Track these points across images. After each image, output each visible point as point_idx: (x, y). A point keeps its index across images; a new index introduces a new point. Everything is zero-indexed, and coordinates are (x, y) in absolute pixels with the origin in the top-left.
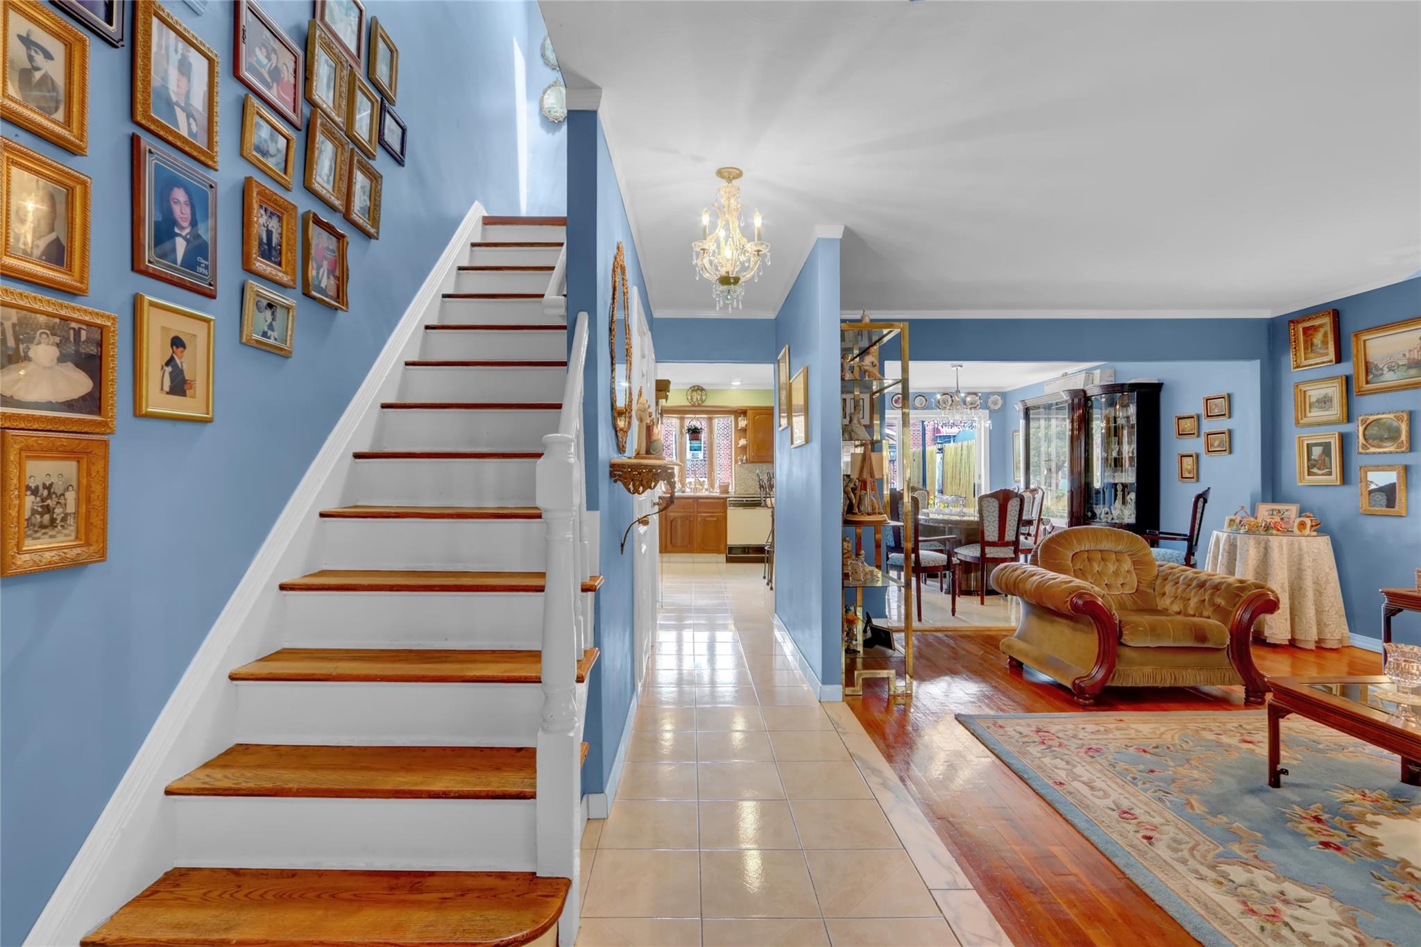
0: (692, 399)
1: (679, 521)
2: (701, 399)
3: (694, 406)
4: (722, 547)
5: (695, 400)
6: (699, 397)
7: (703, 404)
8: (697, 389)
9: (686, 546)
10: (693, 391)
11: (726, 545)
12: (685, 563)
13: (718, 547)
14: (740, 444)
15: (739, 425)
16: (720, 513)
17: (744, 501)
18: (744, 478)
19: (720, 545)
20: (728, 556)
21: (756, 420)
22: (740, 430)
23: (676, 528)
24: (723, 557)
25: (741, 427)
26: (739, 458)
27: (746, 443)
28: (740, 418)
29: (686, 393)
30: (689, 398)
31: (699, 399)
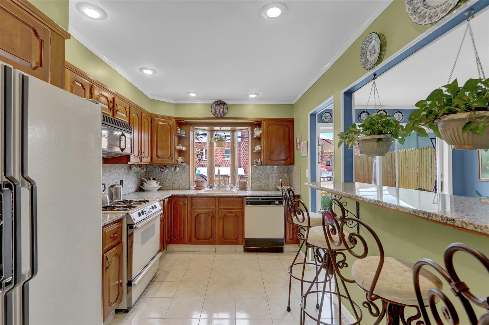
0: (215, 112)
1: (202, 216)
2: (223, 112)
3: (217, 118)
4: (240, 239)
5: (218, 113)
6: (221, 110)
7: (225, 116)
8: (220, 103)
9: (208, 239)
10: (216, 105)
11: (244, 238)
12: (209, 252)
13: (237, 239)
14: (255, 150)
15: (255, 135)
16: (239, 211)
17: (260, 199)
18: (258, 177)
19: (239, 238)
20: (245, 247)
21: (269, 130)
22: (256, 138)
23: (200, 223)
24: (241, 248)
25: (256, 136)
26: (254, 161)
27: (262, 148)
28: (256, 129)
29: (211, 107)
30: (213, 111)
31: (221, 112)
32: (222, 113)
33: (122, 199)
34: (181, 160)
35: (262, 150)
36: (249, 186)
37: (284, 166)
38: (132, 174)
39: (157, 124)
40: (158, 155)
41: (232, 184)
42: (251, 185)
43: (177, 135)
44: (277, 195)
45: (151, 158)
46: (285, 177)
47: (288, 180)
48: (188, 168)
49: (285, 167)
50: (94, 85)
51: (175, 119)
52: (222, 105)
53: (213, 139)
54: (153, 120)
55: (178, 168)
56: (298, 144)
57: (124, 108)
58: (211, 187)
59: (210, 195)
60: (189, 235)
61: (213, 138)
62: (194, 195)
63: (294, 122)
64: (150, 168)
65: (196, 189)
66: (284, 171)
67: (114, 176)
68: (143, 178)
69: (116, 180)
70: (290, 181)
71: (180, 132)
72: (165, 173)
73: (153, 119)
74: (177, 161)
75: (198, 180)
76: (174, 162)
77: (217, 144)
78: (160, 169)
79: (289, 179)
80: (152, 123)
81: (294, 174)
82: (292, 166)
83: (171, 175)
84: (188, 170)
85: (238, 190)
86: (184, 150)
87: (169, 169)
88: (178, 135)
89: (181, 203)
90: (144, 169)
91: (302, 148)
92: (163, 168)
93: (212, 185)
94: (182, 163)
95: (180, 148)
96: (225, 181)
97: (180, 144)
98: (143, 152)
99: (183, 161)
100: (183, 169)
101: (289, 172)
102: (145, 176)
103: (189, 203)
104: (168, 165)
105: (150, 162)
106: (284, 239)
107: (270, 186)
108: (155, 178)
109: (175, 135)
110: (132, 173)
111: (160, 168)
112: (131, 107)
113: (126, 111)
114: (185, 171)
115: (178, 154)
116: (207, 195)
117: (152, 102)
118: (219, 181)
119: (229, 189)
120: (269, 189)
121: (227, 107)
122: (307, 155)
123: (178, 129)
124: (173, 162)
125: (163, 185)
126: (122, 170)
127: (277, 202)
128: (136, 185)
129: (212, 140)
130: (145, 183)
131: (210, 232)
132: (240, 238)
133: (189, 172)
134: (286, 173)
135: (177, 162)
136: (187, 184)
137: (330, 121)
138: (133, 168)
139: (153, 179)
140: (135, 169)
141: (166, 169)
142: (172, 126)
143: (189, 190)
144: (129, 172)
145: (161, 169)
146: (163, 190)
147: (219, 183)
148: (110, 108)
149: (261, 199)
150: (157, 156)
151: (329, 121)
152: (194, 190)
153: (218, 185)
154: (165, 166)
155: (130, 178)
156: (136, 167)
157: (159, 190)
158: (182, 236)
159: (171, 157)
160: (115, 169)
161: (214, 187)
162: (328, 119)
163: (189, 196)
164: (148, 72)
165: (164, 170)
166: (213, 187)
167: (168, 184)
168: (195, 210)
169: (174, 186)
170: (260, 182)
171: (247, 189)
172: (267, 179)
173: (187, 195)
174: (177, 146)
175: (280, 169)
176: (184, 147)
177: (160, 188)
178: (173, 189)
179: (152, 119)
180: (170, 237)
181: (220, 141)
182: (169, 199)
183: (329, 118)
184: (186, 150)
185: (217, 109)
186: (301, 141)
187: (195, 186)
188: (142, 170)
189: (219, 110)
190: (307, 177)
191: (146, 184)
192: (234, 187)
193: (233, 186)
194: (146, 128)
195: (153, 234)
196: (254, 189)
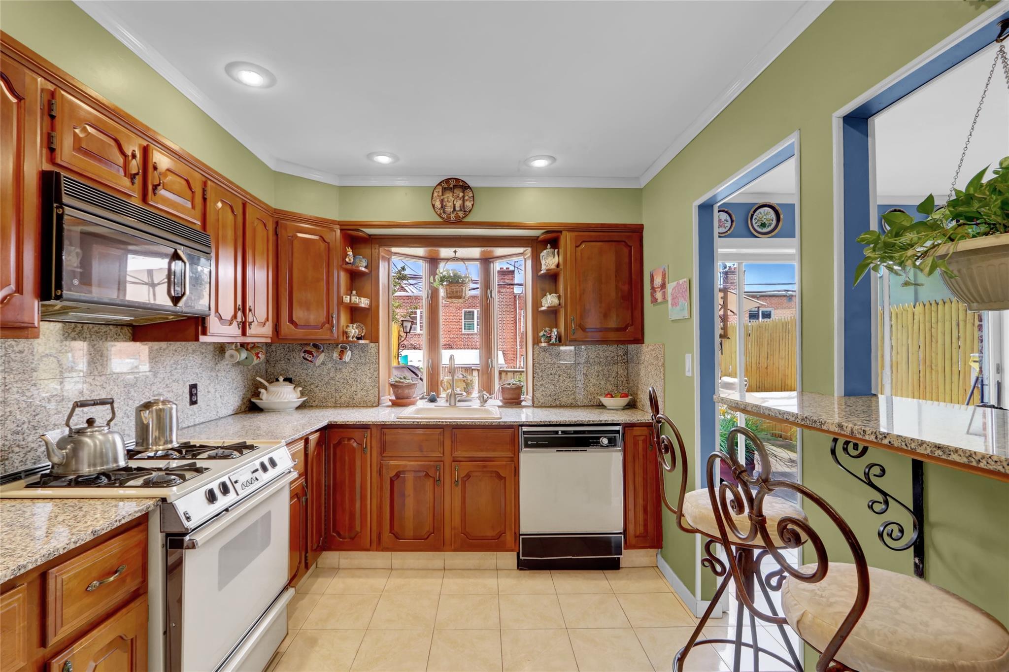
0: (443, 207)
1: (409, 477)
2: (463, 207)
3: (447, 223)
4: (509, 537)
5: (449, 209)
6: (458, 203)
7: (467, 219)
8: (454, 186)
9: (426, 537)
10: (444, 190)
11: (517, 534)
12: (427, 571)
13: (500, 536)
14: (543, 305)
15: (543, 267)
16: (504, 463)
17: (560, 433)
18: (551, 374)
19: (505, 533)
20: (521, 558)
21: (579, 254)
22: (544, 276)
23: (403, 495)
24: (509, 559)
25: (547, 270)
26: (541, 334)
27: (562, 301)
28: (545, 251)
29: (432, 196)
30: (438, 204)
31: (458, 208)
32: (461, 210)
33: (177, 441)
34: (357, 331)
35: (563, 304)
36: (527, 398)
37: (614, 347)
38: (229, 366)
39: (292, 237)
40: (294, 319)
41: (485, 392)
42: (533, 394)
43: (344, 266)
44: (604, 422)
45: (276, 325)
46: (617, 373)
47: (624, 381)
48: (373, 351)
49: (619, 349)
50: (63, 92)
51: (338, 226)
52: (461, 190)
53: (437, 280)
54: (281, 227)
55: (349, 353)
56: (658, 288)
57: (184, 183)
58: (432, 400)
59: (429, 422)
60: (374, 528)
61: (437, 277)
62: (387, 423)
63: (642, 232)
64: (279, 352)
65: (395, 404)
66: (616, 358)
67: (169, 374)
68: (258, 379)
69: (174, 384)
70: (631, 385)
71: (352, 260)
72: (315, 364)
73: (281, 223)
74: (345, 333)
75: (400, 382)
76: (338, 336)
77: (447, 291)
78: (303, 355)
79: (628, 377)
80: (276, 234)
81: (642, 367)
82: (638, 346)
83: (333, 370)
84: (375, 357)
85: (499, 407)
86: (363, 305)
87: (327, 355)
88: (349, 267)
89: (355, 445)
90: (260, 355)
91: (669, 299)
92: (310, 353)
93: (434, 393)
94: (359, 338)
95: (353, 302)
96: (467, 384)
97: (354, 292)
98: (250, 310)
99: (362, 335)
100: (362, 355)
101: (627, 361)
102: (267, 372)
103: (373, 443)
104: (323, 345)
105: (271, 336)
106: (623, 536)
107: (581, 396)
108: (291, 377)
109: (341, 266)
110: (227, 365)
111: (304, 352)
112: (209, 182)
113: (193, 192)
114: (367, 360)
115: (349, 317)
116: (421, 422)
117: (279, 178)
118: (452, 385)
119: (476, 404)
120: (579, 403)
121: (472, 195)
122: (687, 316)
123: (348, 253)
124: (335, 335)
125: (313, 393)
126: (196, 357)
127: (605, 441)
128: (239, 397)
129: (434, 280)
130: (263, 391)
131: (430, 518)
132: (508, 533)
133: (377, 361)
134: (620, 364)
135: (345, 338)
136: (372, 391)
137: (729, 232)
138: (228, 353)
139: (284, 380)
140: (235, 355)
141: (319, 355)
142: (331, 244)
143: (376, 406)
144: (217, 364)
145: (306, 355)
146: (312, 406)
147: (453, 389)
148: (131, 175)
149: (563, 432)
150: (291, 321)
151: (727, 234)
152: (388, 406)
153: (451, 395)
154: (315, 346)
155: (220, 378)
156: (236, 350)
157: (301, 407)
158: (358, 529)
159: (328, 323)
160: (174, 354)
161: (441, 398)
162: (725, 228)
163: (374, 424)
164: (251, 78)
165: (313, 356)
166: (438, 399)
167: (324, 393)
168: (392, 463)
169: (340, 397)
170: (556, 386)
171: (523, 403)
172: (574, 379)
173: (369, 423)
174: (344, 297)
175: (606, 353)
176: (363, 299)
177: (304, 402)
178: (337, 405)
179: (277, 223)
180: (325, 534)
181: (455, 283)
182: (320, 433)
183: (726, 225)
184: (370, 306)
185: (448, 201)
186: (667, 280)
187: (393, 398)
188: (255, 358)
189: (451, 204)
190: (688, 374)
191: (267, 393)
192: (491, 398)
193: (488, 395)
194: (260, 245)
195: (266, 542)
196: (540, 403)
